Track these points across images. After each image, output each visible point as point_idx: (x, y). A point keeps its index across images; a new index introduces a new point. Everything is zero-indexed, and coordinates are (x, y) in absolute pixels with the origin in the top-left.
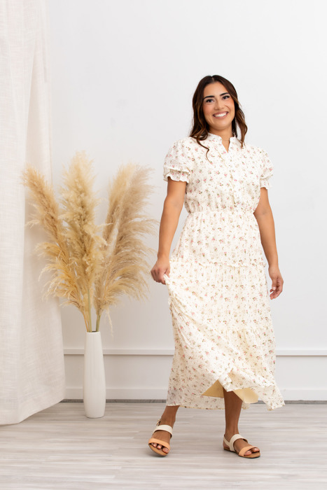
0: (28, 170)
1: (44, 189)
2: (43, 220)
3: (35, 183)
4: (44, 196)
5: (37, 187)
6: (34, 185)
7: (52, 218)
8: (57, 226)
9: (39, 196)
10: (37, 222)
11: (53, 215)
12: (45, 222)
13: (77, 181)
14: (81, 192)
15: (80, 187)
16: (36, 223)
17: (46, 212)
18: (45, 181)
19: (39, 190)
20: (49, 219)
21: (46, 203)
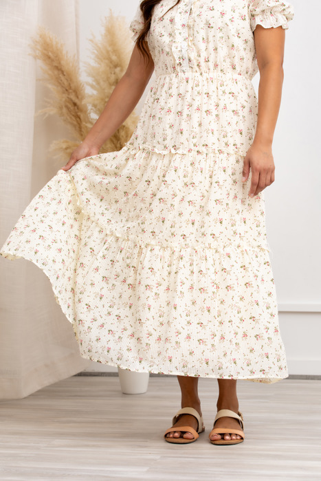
0: (41, 36)
1: (62, 62)
2: (61, 108)
3: (50, 54)
4: (63, 72)
5: (53, 61)
6: (49, 58)
7: (75, 104)
8: (82, 116)
9: (56, 72)
10: (53, 111)
11: (76, 101)
12: (65, 110)
13: (109, 49)
14: (116, 66)
15: (114, 58)
16: (52, 113)
17: (65, 96)
18: (64, 52)
19: (55, 64)
20: (70, 106)
21: (66, 83)
